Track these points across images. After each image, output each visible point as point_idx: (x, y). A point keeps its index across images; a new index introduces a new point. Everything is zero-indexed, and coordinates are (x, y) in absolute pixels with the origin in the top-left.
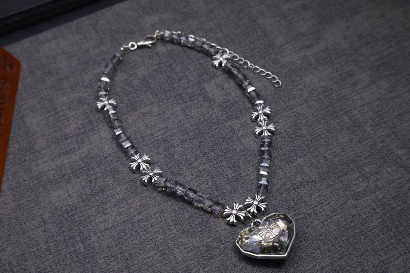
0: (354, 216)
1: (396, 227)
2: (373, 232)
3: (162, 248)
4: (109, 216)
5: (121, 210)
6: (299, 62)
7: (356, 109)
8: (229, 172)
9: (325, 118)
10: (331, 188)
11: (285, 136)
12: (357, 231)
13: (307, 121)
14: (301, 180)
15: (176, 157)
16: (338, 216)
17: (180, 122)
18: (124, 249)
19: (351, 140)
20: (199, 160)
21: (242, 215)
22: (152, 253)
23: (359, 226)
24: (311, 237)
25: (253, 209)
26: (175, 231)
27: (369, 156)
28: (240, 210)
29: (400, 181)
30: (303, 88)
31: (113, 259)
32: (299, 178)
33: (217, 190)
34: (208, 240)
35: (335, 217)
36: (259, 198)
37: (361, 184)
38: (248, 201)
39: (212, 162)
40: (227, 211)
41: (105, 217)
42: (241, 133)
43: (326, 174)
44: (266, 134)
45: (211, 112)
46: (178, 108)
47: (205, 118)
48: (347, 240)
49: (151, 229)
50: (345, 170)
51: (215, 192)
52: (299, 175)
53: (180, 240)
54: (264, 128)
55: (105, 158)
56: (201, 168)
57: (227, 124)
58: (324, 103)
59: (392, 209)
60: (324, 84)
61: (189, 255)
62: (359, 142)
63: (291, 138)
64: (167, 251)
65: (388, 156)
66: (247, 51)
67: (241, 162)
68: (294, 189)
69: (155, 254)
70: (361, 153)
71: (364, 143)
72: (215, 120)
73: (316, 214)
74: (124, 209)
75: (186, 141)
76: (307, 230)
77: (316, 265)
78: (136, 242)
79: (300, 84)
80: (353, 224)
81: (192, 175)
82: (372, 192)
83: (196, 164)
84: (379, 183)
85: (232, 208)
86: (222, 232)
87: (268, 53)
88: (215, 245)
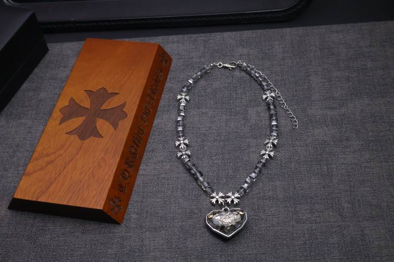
0: (289, 232)
1: (311, 252)
2: (294, 247)
3: (166, 200)
4: (148, 168)
5: (157, 167)
6: (318, 117)
7: (335, 164)
8: (231, 171)
9: (312, 161)
10: (286, 209)
11: (279, 163)
12: (285, 242)
13: (299, 159)
14: (271, 195)
15: (206, 148)
16: (279, 228)
17: (220, 127)
18: (146, 190)
19: (319, 183)
20: (218, 156)
21: (221, 201)
22: (160, 200)
23: (288, 240)
24: (254, 233)
25: (229, 200)
26: (179, 193)
27: (324, 199)
28: (222, 197)
29: (334, 224)
30: (310, 136)
31: (137, 194)
32: (270, 193)
33: (217, 179)
34: (194, 207)
35: (277, 228)
36: (237, 195)
37: (306, 215)
38: (230, 194)
39: (224, 160)
40: (214, 195)
41: (145, 167)
42: (253, 149)
43: (288, 198)
44: (266, 157)
45: (243, 128)
46: (224, 117)
47: (237, 131)
48: (275, 244)
49: (166, 186)
50: (302, 201)
51: (215, 180)
52: (271, 192)
53: (179, 199)
54: (267, 152)
55: (165, 131)
56: (215, 161)
57: (247, 140)
58: (317, 152)
59: (316, 239)
60: (326, 138)
61: (179, 210)
62: (324, 187)
63: (282, 166)
64: (168, 203)
65: (336, 205)
66: (290, 96)
67: (242, 168)
68: (262, 199)
69: (161, 201)
70: (320, 194)
71: (326, 189)
72: (242, 134)
73: (266, 220)
74: (159, 167)
75: (217, 140)
76: (254, 228)
77: (246, 251)
78: (154, 190)
79: (310, 132)
80: (285, 237)
81: (208, 164)
82: (310, 223)
83: (215, 158)
84: (318, 219)
85: (217, 194)
86: (205, 206)
87: (302, 103)
88: (196, 211)
